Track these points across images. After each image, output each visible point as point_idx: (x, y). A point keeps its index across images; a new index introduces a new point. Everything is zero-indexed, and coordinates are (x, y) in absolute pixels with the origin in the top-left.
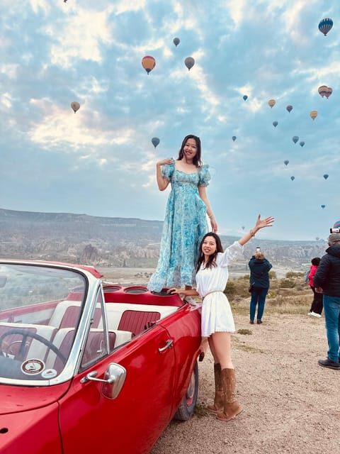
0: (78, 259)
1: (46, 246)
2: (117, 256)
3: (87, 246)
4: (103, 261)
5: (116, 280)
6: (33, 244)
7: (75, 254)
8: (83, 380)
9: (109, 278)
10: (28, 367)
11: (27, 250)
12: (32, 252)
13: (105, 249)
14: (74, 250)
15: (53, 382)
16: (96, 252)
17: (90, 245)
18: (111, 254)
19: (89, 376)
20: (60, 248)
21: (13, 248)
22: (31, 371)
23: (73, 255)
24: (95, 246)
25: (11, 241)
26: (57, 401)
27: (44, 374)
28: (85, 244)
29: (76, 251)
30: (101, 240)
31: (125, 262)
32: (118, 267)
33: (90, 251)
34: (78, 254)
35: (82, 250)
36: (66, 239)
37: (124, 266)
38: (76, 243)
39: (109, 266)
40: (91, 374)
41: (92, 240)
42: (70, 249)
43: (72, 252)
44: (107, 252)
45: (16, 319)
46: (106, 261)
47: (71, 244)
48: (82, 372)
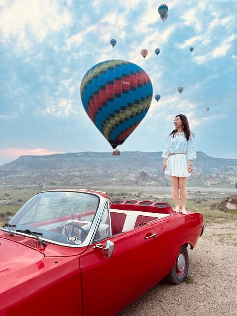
0: (137, 181)
1: (116, 173)
2: (162, 178)
3: (142, 172)
4: (153, 182)
5: (163, 195)
6: (109, 172)
7: (134, 178)
8: (94, 247)
9: (158, 194)
10: (70, 239)
11: (106, 176)
12: (109, 177)
13: (153, 174)
14: (133, 175)
15: (79, 246)
16: (148, 176)
17: (143, 172)
18: (158, 177)
19: (97, 246)
20: (125, 174)
21: (98, 175)
22: (71, 241)
23: (133, 179)
24: (147, 172)
25: (96, 171)
26: (80, 254)
27: (76, 242)
28: (140, 170)
29: (135, 176)
30: (150, 168)
31: (168, 182)
32: (163, 186)
33: (144, 175)
34: (136, 177)
35: (138, 175)
36: (128, 168)
37: (168, 185)
38: (135, 170)
39: (157, 185)
40: (98, 245)
41: (144, 168)
42: (131, 175)
43: (132, 177)
44: (155, 176)
45: (82, 218)
46: (155, 182)
47: (131, 171)
48: (94, 243)
